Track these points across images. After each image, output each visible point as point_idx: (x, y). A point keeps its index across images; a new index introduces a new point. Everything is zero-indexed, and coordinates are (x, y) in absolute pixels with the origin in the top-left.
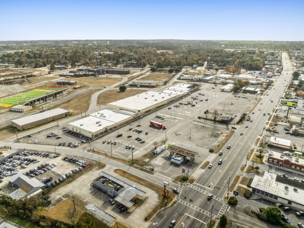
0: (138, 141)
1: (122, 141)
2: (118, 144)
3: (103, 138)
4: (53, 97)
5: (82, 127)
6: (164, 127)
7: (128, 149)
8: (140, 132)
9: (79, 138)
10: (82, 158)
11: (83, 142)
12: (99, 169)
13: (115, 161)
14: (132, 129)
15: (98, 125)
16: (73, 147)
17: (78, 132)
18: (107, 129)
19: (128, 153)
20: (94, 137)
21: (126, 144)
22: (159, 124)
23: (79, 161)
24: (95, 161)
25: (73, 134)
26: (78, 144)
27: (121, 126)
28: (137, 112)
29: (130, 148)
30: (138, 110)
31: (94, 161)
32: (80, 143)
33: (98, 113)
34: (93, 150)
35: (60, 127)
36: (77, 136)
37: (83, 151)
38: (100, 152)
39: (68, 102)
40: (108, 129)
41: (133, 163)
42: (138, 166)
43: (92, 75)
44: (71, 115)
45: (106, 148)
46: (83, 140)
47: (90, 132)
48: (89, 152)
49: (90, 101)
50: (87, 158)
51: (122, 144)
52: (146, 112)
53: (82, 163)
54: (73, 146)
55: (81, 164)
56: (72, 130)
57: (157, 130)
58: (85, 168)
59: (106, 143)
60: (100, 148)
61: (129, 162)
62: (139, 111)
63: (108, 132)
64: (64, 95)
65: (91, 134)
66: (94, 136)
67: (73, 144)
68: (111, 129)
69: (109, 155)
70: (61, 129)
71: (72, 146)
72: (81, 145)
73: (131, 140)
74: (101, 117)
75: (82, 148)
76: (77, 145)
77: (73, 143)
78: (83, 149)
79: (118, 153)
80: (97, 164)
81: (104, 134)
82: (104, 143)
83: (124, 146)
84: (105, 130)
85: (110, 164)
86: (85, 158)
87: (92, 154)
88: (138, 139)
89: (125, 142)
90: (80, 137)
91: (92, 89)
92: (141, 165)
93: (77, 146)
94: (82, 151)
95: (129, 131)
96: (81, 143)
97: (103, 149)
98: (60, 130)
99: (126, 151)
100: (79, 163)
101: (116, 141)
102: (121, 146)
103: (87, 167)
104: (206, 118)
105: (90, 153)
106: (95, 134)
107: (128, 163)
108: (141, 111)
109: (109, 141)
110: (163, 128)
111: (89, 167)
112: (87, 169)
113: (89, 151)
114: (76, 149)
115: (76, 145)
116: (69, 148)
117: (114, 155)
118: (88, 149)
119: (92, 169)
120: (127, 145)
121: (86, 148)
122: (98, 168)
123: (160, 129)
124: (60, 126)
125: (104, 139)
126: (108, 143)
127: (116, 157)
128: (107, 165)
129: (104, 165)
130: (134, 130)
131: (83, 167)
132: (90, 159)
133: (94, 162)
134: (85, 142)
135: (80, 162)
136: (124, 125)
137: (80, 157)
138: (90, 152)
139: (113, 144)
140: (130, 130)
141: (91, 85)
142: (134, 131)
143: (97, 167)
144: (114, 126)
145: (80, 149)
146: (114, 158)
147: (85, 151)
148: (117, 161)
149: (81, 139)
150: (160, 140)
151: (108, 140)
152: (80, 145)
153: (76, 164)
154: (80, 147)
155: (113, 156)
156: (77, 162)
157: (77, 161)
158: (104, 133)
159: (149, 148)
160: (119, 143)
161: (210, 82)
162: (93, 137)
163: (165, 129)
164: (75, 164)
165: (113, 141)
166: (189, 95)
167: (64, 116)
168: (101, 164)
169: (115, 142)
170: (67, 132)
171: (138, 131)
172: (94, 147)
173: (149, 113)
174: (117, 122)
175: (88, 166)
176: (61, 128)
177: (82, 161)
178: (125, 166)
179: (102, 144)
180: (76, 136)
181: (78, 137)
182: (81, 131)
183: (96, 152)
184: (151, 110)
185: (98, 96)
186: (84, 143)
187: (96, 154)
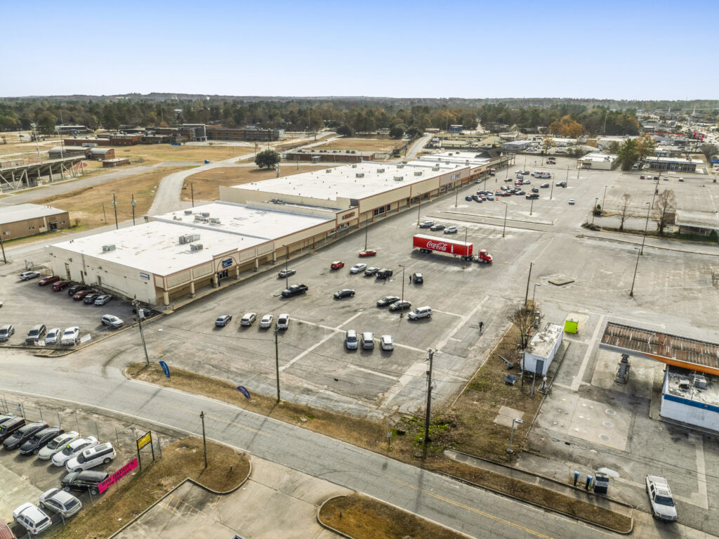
0: (393, 311)
1: (313, 313)
2: (293, 329)
3: (211, 304)
4: (24, 181)
5: (108, 257)
6: (482, 255)
7: (357, 356)
8: (385, 276)
9: (90, 308)
10: (89, 417)
11: (107, 326)
12: (201, 505)
13: (304, 435)
14: (341, 266)
15: (187, 247)
16: (48, 353)
17: (90, 280)
18: (229, 262)
19: (366, 376)
20: (167, 301)
21: (337, 329)
22: (455, 246)
23: (64, 437)
24: (174, 434)
25: (66, 291)
26: (81, 334)
27: (291, 258)
28: (346, 206)
29: (367, 349)
30: (351, 200)
31: (163, 432)
32: (92, 329)
33: (188, 213)
34: (162, 363)
35: (14, 264)
36: (82, 298)
37: (104, 372)
38: (201, 373)
39: (75, 194)
40: (234, 264)
41: (428, 440)
42: (471, 463)
43: (165, 141)
44: (74, 227)
45: (233, 349)
46: (108, 316)
47: (146, 276)
48: (135, 376)
49: (156, 191)
50: (119, 418)
51: (317, 328)
52: (376, 212)
53: (82, 459)
54: (48, 344)
55: (73, 463)
56: (63, 274)
57: (456, 268)
58: (100, 492)
59: (231, 328)
60: (201, 353)
61: (400, 433)
62: (355, 203)
63: (235, 277)
64: (66, 179)
65: (151, 282)
66: (166, 295)
67: (52, 335)
68: (248, 267)
69: (258, 391)
70: (14, 273)
71: (42, 343)
72: (94, 338)
73: (356, 311)
74: (201, 224)
75: (99, 352)
76: (73, 337)
77: (54, 331)
78: (104, 359)
79: (310, 376)
80: (190, 460)
81: (217, 289)
82: (219, 326)
83: (331, 341)
84: (221, 269)
85: (275, 456)
86: (107, 416)
87: (156, 386)
88: (393, 306)
89: (329, 318)
90: (97, 302)
91: (163, 165)
92: (487, 454)
93: (72, 345)
94: (95, 369)
95: (333, 275)
96: (99, 328)
97: (216, 359)
98: (9, 276)
99: (351, 367)
100: (60, 457)
101: (283, 316)
102: (317, 339)
103: (112, 490)
104: (621, 227)
105: (143, 384)
106: (171, 285)
107: (397, 444)
108: (361, 203)
109: (247, 316)
110: (477, 262)
111: (125, 489)
112: (110, 505)
113: (136, 370)
114: (67, 360)
115: (65, 337)
116: (24, 358)
117: (288, 388)
118: (130, 358)
119: (151, 501)
120: (352, 334)
121: (121, 352)
122: (197, 492)
123: (469, 265)
124: (15, 261)
125: (220, 306)
126: (245, 326)
127: (304, 400)
128: (253, 460)
129: (233, 462)
130: (354, 269)
131: (81, 489)
132: (144, 425)
133: (164, 442)
134: (120, 326)
135: (68, 451)
136: (302, 254)
137: (77, 407)
138: (144, 375)
139: (272, 330)
140: (335, 268)
141: (161, 160)
142: (352, 273)
143: (187, 487)
144: (262, 252)
145: (86, 363)
146: (297, 412)
147: (116, 372)
148: (317, 429)
149: (100, 309)
150: (499, 305)
151: (243, 312)
152: (88, 337)
153: (41, 461)
154: (84, 353)
155: (287, 396)
156: (45, 452)
157: (50, 441)
158: (216, 280)
159: (471, 345)
160: (300, 324)
161: (525, 151)
162: (161, 300)
163: (485, 261)
164: (30, 462)
165: (267, 317)
166: (493, 175)
167: (42, 230)
168: (218, 457)
169: (282, 321)
170: (40, 284)
171: (376, 272)
172: (166, 346)
173: (388, 216)
174: (272, 238)
175: (123, 481)
176: (15, 270)
177: (82, 441)
178: (385, 466)
179: (210, 330)
180: (76, 300)
181: (87, 304)
182: (102, 274)
183: (180, 374)
184: (392, 208)
185: (185, 180)
186: (114, 328)
187: (176, 385)
